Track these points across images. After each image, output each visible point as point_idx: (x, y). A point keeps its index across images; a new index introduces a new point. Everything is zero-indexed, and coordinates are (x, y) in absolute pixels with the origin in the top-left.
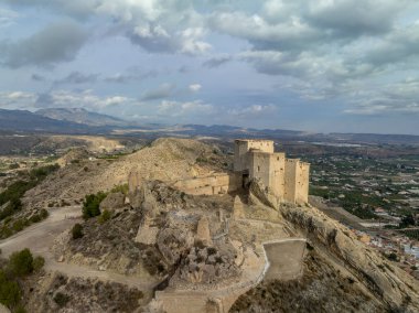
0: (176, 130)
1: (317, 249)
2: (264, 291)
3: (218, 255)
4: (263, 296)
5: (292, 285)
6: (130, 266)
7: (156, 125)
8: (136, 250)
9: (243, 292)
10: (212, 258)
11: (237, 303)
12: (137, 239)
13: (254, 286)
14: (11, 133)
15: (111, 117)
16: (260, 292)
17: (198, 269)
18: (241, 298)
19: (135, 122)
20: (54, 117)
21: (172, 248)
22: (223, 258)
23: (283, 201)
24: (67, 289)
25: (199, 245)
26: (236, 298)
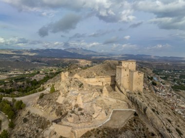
0: (120, 57)
1: (140, 116)
2: (100, 131)
3: (83, 111)
4: (98, 133)
5: (115, 130)
6: (52, 111)
7: (111, 55)
8: (55, 105)
9: (90, 129)
10: (79, 113)
11: (86, 134)
12: (57, 101)
13: (96, 128)
14: (54, 58)
15: (93, 52)
16: (97, 131)
17: (71, 116)
18: (88, 132)
19: (102, 53)
20: (70, 51)
21: (67, 106)
22: (84, 113)
23: (128, 91)
24: (29, 117)
25: (76, 106)
26: (86, 132)
